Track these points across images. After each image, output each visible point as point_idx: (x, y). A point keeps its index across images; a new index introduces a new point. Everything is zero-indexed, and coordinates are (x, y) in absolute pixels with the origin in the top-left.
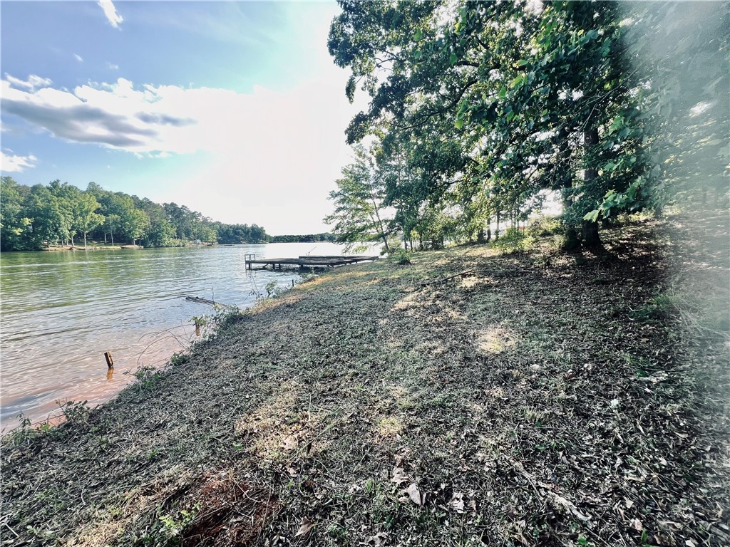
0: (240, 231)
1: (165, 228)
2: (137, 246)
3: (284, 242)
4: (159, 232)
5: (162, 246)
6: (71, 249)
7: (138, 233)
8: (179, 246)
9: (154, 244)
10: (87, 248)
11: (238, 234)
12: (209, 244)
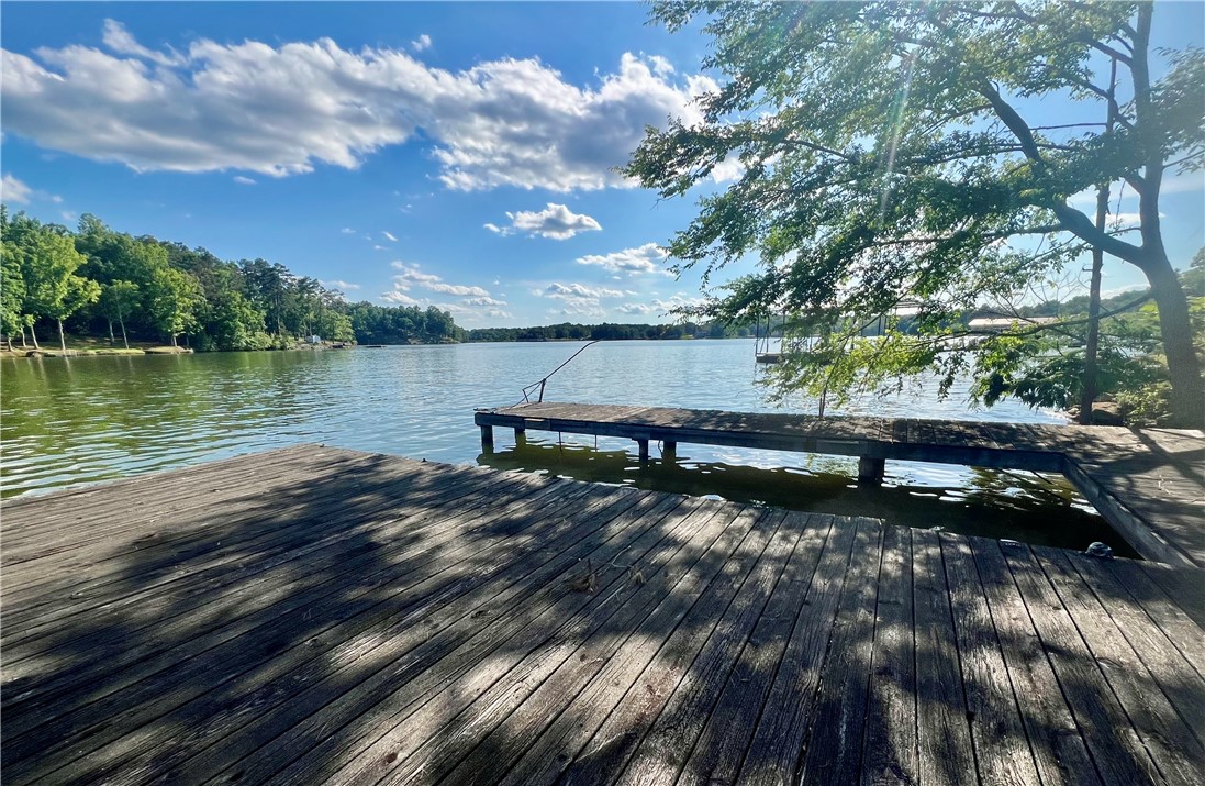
0: (407, 319)
1: (237, 310)
2: (180, 349)
3: (488, 340)
4: (226, 319)
5: (237, 349)
6: (29, 355)
7: (180, 321)
8: (272, 348)
9: (219, 344)
10: (66, 352)
11: (401, 325)
12: (336, 343)
